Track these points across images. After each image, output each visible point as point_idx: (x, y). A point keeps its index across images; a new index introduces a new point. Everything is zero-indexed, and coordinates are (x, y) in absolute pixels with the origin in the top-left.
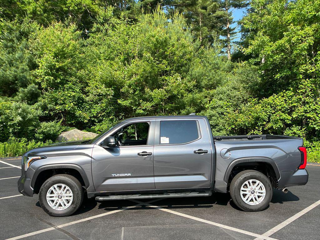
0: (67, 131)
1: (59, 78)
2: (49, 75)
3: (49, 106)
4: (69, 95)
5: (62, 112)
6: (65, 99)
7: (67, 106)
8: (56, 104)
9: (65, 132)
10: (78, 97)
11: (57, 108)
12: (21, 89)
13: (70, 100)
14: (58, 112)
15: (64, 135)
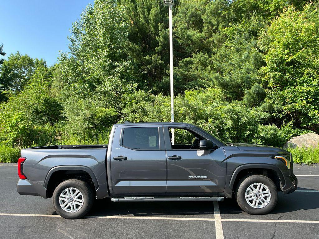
0: (299, 135)
1: (288, 72)
2: (276, 70)
3: (275, 106)
4: (301, 91)
5: (292, 113)
6: (295, 96)
7: (297, 105)
8: (285, 104)
9: (296, 137)
10: (315, 91)
11: (285, 108)
12: (246, 91)
13: (303, 96)
14: (286, 113)
15: (293, 140)
